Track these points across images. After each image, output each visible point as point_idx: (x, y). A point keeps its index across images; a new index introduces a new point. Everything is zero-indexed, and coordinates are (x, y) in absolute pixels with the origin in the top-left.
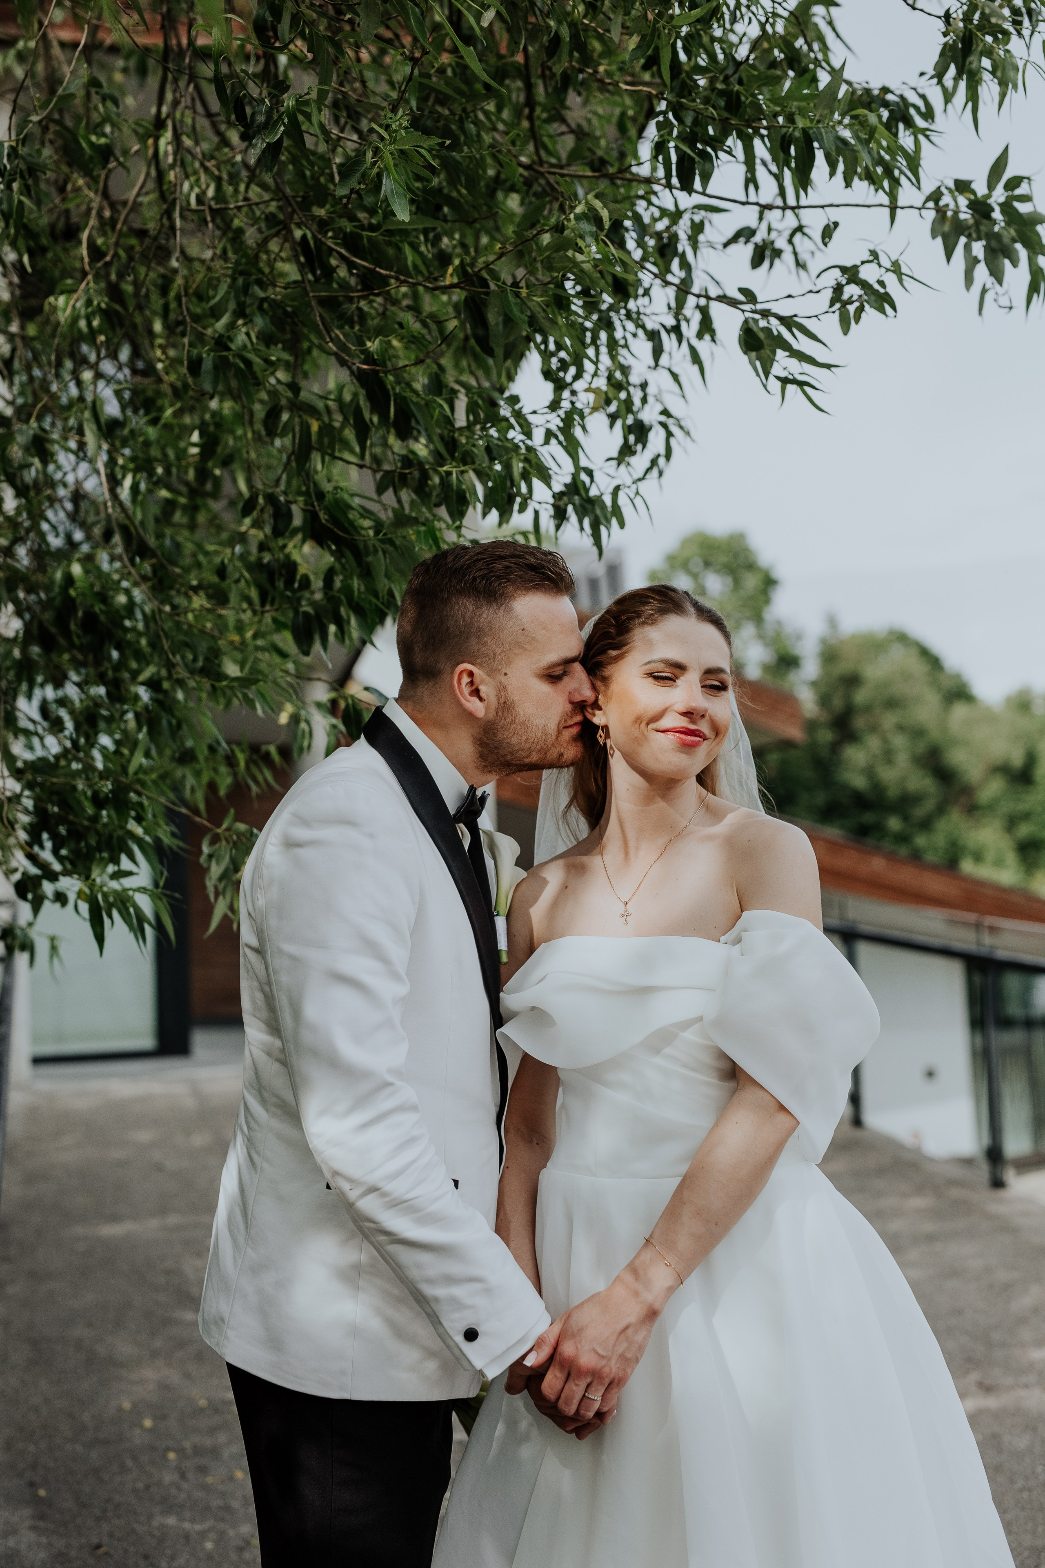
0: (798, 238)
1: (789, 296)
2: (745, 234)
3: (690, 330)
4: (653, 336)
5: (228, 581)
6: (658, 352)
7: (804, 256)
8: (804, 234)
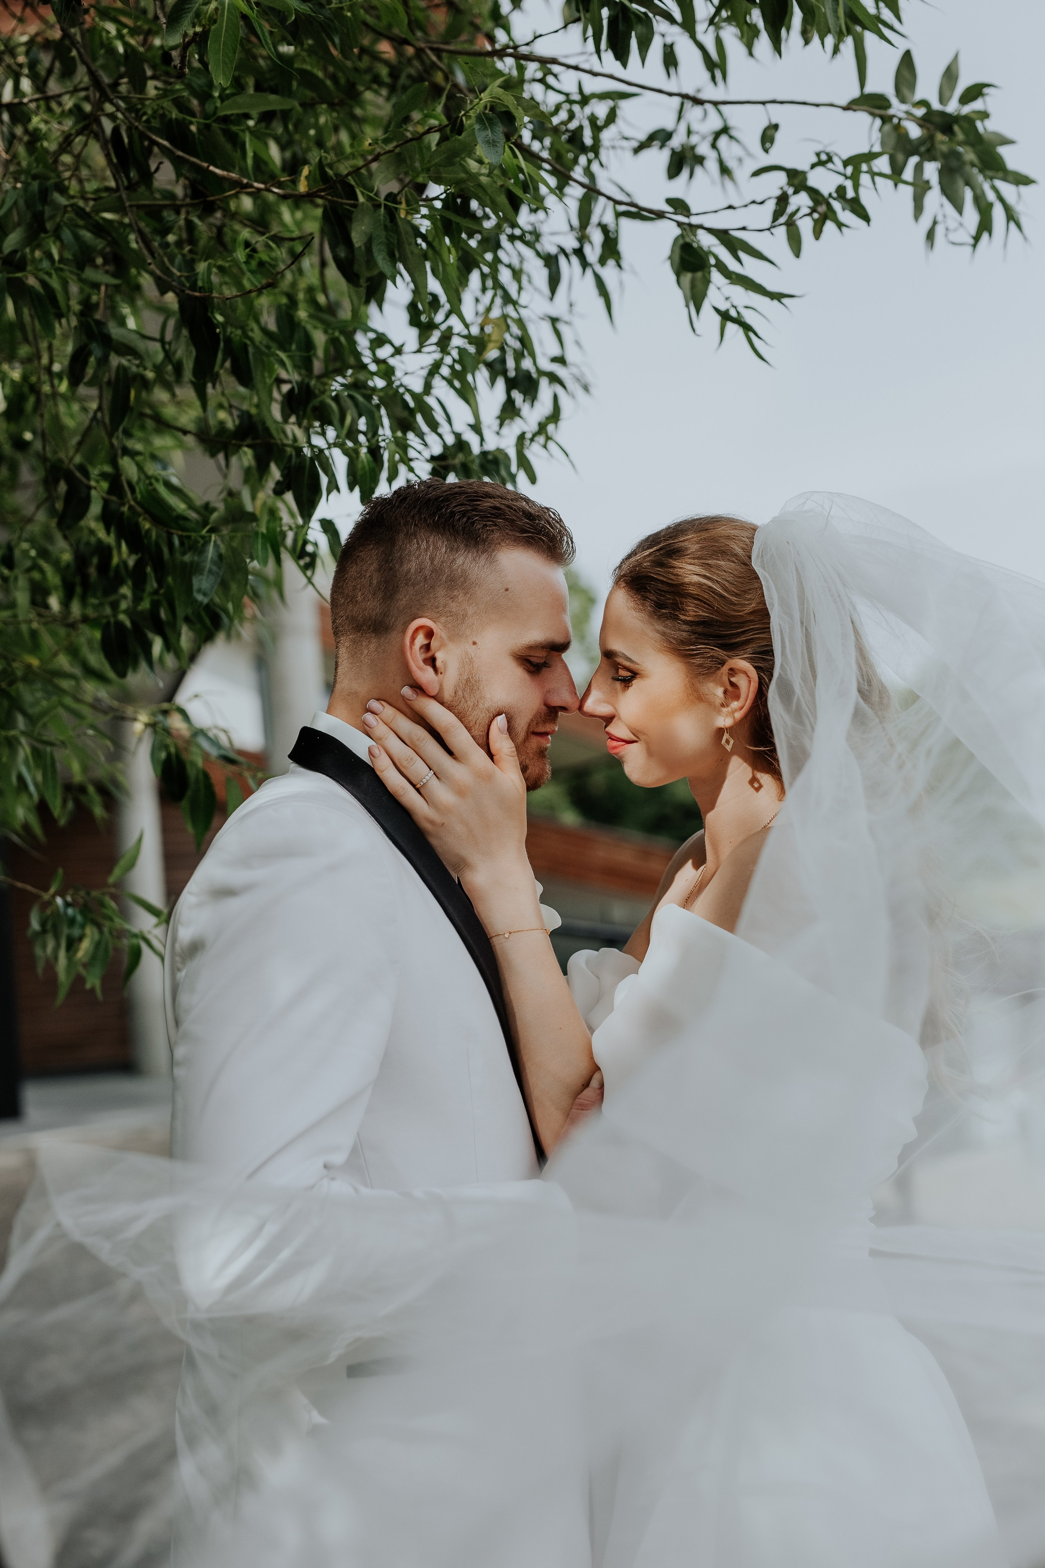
0: (723, 141)
1: (730, 207)
2: (660, 137)
3: (593, 253)
4: (550, 262)
5: (17, 571)
6: (554, 281)
7: (731, 164)
8: (731, 137)
